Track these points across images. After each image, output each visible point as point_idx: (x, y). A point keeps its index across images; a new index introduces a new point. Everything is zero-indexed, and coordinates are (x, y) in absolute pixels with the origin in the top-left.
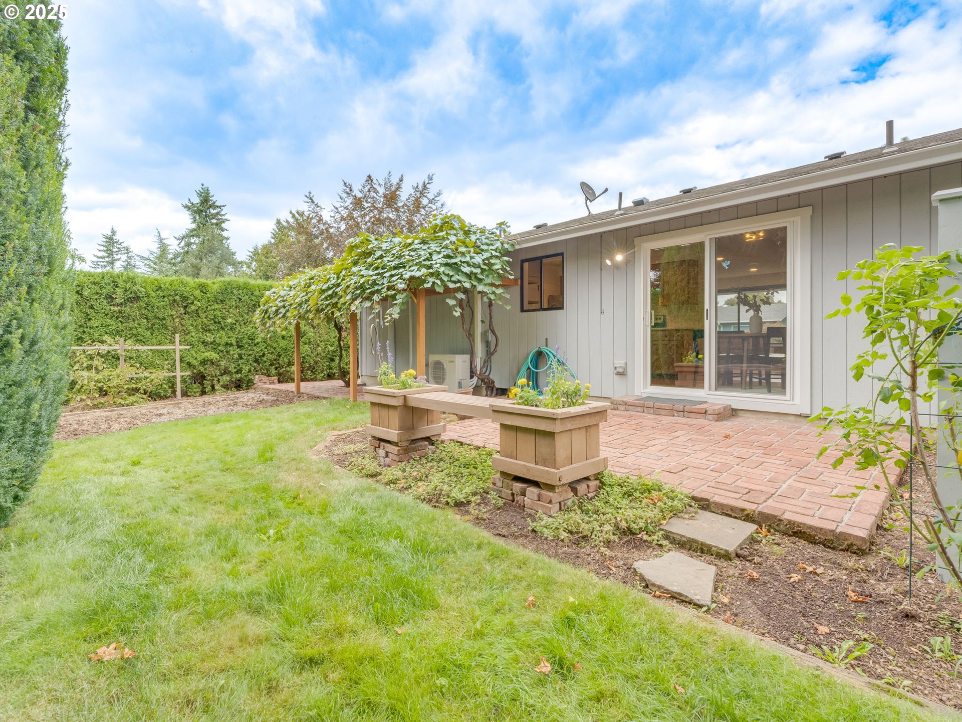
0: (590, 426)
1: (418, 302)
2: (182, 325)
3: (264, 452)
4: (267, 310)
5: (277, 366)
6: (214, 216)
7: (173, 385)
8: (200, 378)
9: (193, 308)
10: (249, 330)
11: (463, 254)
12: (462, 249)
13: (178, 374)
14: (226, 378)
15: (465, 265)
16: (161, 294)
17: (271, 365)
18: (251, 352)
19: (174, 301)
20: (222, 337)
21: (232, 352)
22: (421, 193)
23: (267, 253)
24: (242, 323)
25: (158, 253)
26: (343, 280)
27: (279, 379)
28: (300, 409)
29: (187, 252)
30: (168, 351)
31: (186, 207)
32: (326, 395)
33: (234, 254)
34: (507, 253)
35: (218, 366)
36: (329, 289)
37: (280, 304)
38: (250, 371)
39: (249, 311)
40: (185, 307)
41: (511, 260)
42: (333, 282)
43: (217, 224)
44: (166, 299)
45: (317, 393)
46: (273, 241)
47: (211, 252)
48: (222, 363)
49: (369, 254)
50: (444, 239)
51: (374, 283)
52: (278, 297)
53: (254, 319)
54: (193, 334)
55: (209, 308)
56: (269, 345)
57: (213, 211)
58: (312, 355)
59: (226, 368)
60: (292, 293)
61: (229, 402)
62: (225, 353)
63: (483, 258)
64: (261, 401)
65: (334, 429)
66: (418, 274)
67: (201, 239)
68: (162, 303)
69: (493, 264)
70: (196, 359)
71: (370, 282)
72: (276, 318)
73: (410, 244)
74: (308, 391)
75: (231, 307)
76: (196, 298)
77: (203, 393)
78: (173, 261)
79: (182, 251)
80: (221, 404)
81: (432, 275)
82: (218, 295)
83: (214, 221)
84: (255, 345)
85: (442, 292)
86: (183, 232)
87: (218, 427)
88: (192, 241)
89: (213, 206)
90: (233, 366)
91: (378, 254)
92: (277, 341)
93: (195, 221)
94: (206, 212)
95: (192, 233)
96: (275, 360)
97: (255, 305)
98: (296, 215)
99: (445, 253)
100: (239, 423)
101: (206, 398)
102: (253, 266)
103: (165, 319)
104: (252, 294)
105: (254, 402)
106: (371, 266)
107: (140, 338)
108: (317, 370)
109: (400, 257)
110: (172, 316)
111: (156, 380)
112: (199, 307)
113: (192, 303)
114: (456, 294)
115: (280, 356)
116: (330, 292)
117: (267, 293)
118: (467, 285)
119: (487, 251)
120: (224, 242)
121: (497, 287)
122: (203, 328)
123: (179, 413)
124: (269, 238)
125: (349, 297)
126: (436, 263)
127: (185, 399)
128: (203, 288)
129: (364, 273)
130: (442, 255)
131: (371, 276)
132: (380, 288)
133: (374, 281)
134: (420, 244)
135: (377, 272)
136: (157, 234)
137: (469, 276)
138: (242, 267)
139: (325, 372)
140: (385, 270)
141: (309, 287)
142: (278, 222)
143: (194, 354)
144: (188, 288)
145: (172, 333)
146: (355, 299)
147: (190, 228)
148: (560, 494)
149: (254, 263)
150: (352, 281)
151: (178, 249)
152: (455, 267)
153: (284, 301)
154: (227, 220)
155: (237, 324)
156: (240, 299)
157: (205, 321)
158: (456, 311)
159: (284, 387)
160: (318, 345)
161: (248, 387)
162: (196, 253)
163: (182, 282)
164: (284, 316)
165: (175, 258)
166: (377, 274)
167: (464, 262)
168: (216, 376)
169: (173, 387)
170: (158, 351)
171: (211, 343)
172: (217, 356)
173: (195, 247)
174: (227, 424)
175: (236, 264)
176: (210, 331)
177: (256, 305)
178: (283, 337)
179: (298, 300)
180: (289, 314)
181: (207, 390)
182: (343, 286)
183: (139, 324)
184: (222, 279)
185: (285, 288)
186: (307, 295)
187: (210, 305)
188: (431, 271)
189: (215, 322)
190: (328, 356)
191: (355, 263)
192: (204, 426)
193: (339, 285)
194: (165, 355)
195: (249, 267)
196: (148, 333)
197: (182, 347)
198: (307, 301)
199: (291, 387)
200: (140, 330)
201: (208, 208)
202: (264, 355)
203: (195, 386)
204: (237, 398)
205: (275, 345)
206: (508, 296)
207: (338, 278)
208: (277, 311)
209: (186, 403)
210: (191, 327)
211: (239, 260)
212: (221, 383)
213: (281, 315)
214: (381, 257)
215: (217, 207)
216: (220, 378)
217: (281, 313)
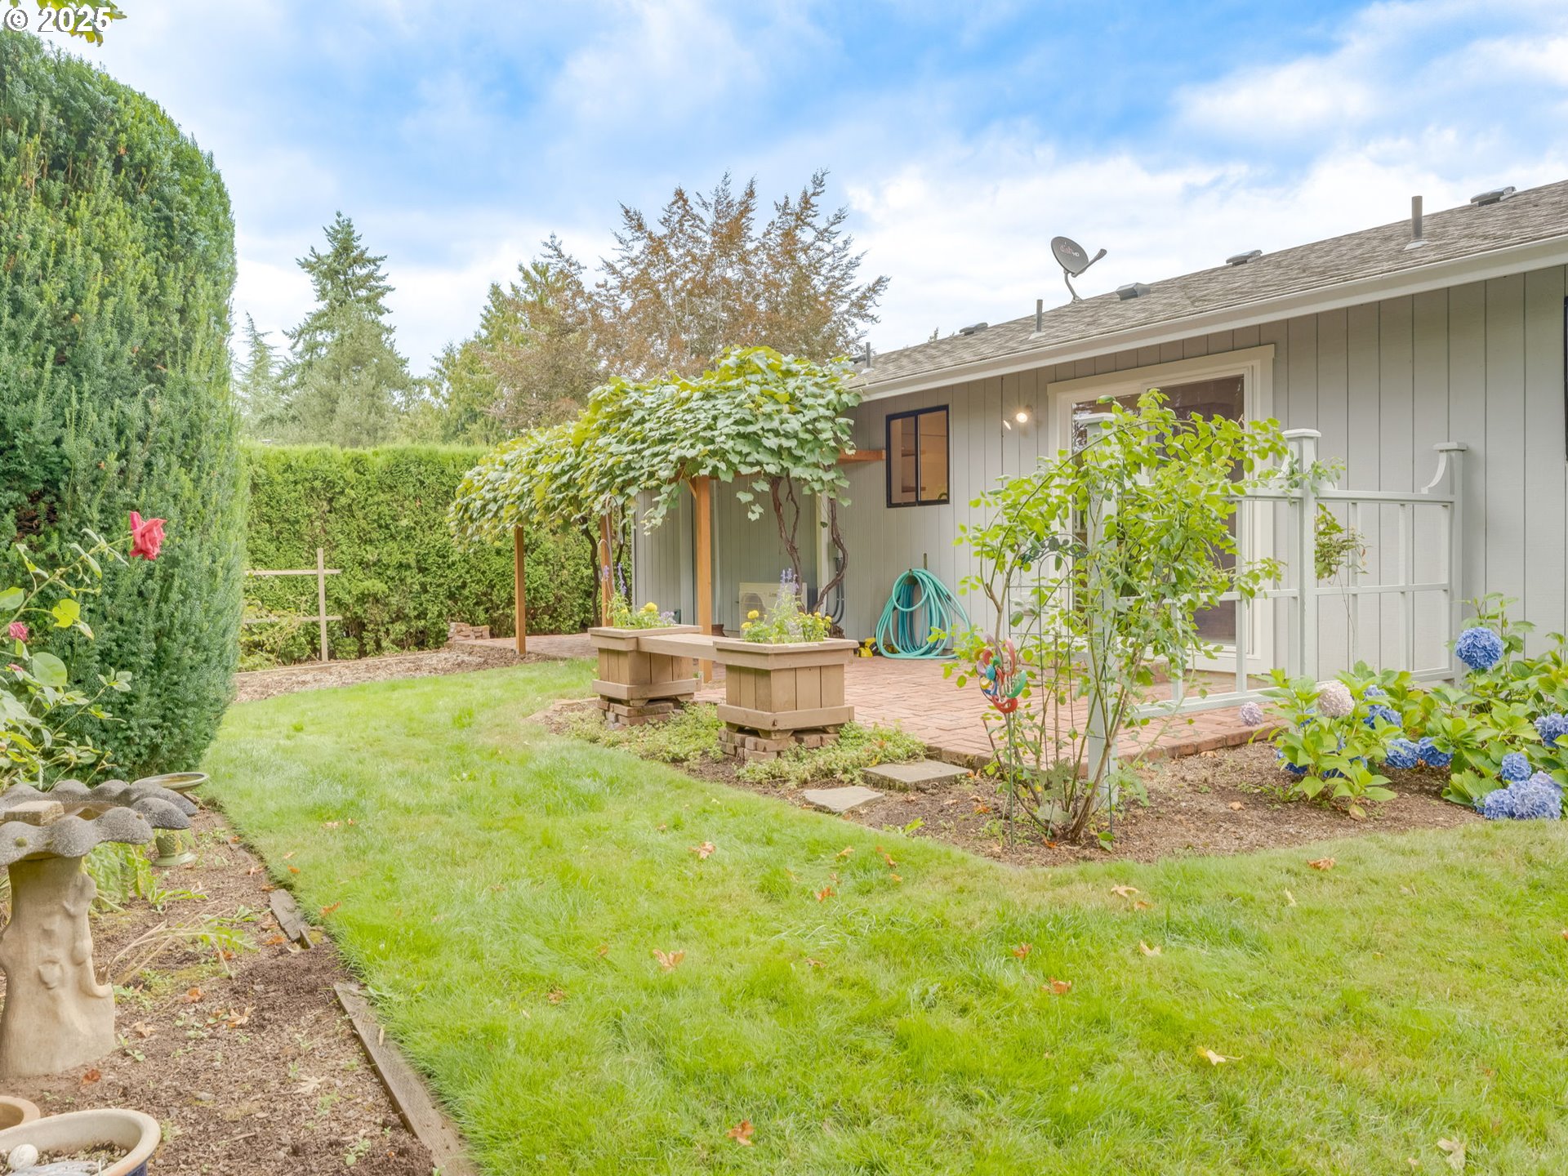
0: (827, 667)
1: (699, 496)
2: (325, 531)
3: (460, 717)
4: (468, 504)
5: (489, 605)
6: (363, 282)
7: (312, 639)
8: (356, 627)
9: (343, 501)
10: (436, 538)
11: (769, 416)
12: (769, 408)
13: (323, 618)
14: (399, 628)
15: (770, 435)
16: (292, 478)
17: (477, 604)
18: (442, 580)
19: (313, 489)
20: (391, 553)
21: (409, 581)
22: (798, 218)
23: (472, 362)
24: (426, 526)
25: (251, 365)
26: (585, 458)
27: (491, 630)
28: (520, 673)
29: (310, 364)
30: (303, 579)
31: (306, 265)
32: (567, 655)
33: (403, 362)
34: (848, 411)
35: (386, 605)
36: (563, 472)
37: (490, 496)
38: (440, 615)
39: (437, 503)
40: (330, 500)
41: (852, 422)
42: (570, 461)
43: (368, 300)
44: (299, 487)
45: (553, 652)
46: (484, 333)
47: (357, 363)
48: (393, 600)
49: (626, 414)
50: (739, 389)
51: (629, 467)
52: (485, 483)
53: (447, 520)
54: (344, 548)
55: (370, 501)
56: (473, 567)
57: (361, 272)
58: (552, 586)
59: (400, 610)
60: (509, 475)
61: (408, 665)
62: (398, 582)
63: (803, 420)
64: (459, 665)
65: (562, 697)
66: (690, 454)
67: (336, 335)
68: (293, 494)
69: (820, 432)
70: (350, 592)
71: (622, 465)
72: (482, 519)
73: (688, 399)
74: (538, 650)
75: (406, 498)
76: (347, 483)
77: (362, 653)
78: (282, 383)
79: (299, 361)
80: (394, 669)
81: (713, 454)
82: (383, 476)
83: (363, 293)
84: (449, 567)
85: (730, 480)
86: (299, 319)
87: (396, 695)
88: (320, 338)
89: (361, 260)
90: (412, 605)
91: (637, 416)
92: (487, 560)
93: (323, 294)
94: (345, 274)
95: (318, 322)
96: (485, 594)
97: (447, 492)
98: (533, 273)
99: (738, 416)
100: (426, 689)
101: (369, 660)
102: (444, 392)
103: (298, 522)
104: (442, 472)
105: (448, 666)
106: (625, 436)
107: (259, 556)
108: (560, 614)
109: (669, 423)
110: (309, 516)
111: (289, 630)
112: (353, 500)
113: (342, 493)
114: (754, 485)
115: (493, 587)
116: (565, 479)
117: (468, 474)
118: (772, 469)
119: (811, 408)
120: (384, 337)
121: (827, 469)
122: (360, 537)
123: (331, 680)
124: (477, 327)
125: (591, 489)
126: (721, 434)
127: (333, 663)
128: (358, 463)
129: (612, 449)
130: (732, 420)
131: (625, 454)
132: (637, 474)
133: (629, 462)
134: (702, 399)
135: (633, 447)
136: (248, 325)
137: (778, 453)
138: (420, 392)
139: (577, 618)
140: (645, 445)
141: (534, 466)
142: (496, 291)
143: (347, 584)
144: (334, 466)
145: (310, 547)
146: (602, 492)
147: (314, 311)
148: (778, 742)
149: (446, 384)
150: (597, 462)
151: (291, 357)
152: (753, 439)
153: (495, 490)
154: (389, 289)
155: (418, 528)
156: (422, 483)
157: (363, 523)
158: (753, 512)
159: (499, 642)
160: (563, 567)
161: (438, 645)
162: (328, 365)
163: (325, 456)
164: (496, 515)
165: (284, 377)
166: (632, 453)
167: (768, 431)
168: (383, 625)
169: (313, 640)
170: (288, 578)
171: (375, 564)
172: (384, 587)
173: (324, 351)
174: (409, 692)
175: (407, 385)
176: (371, 542)
177: (449, 495)
178: (498, 552)
179: (516, 489)
180: (502, 513)
181: (368, 648)
182: (584, 469)
183: (258, 532)
184: (392, 446)
185: (497, 467)
186: (530, 481)
187: (371, 496)
188: (711, 447)
189: (380, 526)
190: (582, 587)
191: (604, 430)
192: (376, 693)
193: (576, 467)
194: (299, 585)
195: (436, 394)
196: (272, 547)
197: (328, 572)
198: (530, 491)
199: (511, 643)
200: (259, 541)
201: (350, 266)
202: (464, 585)
203: (348, 641)
204: (421, 660)
205: (484, 567)
206: (845, 484)
207: (578, 454)
208: (484, 507)
209: (337, 666)
210: (340, 536)
211: (416, 377)
212: (392, 637)
213: (490, 515)
214: (642, 421)
215: (369, 261)
216: (390, 626)
217: (490, 511)
